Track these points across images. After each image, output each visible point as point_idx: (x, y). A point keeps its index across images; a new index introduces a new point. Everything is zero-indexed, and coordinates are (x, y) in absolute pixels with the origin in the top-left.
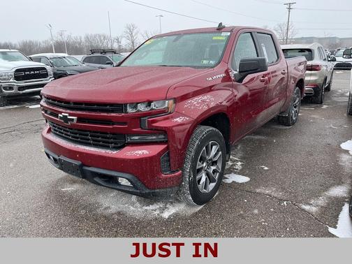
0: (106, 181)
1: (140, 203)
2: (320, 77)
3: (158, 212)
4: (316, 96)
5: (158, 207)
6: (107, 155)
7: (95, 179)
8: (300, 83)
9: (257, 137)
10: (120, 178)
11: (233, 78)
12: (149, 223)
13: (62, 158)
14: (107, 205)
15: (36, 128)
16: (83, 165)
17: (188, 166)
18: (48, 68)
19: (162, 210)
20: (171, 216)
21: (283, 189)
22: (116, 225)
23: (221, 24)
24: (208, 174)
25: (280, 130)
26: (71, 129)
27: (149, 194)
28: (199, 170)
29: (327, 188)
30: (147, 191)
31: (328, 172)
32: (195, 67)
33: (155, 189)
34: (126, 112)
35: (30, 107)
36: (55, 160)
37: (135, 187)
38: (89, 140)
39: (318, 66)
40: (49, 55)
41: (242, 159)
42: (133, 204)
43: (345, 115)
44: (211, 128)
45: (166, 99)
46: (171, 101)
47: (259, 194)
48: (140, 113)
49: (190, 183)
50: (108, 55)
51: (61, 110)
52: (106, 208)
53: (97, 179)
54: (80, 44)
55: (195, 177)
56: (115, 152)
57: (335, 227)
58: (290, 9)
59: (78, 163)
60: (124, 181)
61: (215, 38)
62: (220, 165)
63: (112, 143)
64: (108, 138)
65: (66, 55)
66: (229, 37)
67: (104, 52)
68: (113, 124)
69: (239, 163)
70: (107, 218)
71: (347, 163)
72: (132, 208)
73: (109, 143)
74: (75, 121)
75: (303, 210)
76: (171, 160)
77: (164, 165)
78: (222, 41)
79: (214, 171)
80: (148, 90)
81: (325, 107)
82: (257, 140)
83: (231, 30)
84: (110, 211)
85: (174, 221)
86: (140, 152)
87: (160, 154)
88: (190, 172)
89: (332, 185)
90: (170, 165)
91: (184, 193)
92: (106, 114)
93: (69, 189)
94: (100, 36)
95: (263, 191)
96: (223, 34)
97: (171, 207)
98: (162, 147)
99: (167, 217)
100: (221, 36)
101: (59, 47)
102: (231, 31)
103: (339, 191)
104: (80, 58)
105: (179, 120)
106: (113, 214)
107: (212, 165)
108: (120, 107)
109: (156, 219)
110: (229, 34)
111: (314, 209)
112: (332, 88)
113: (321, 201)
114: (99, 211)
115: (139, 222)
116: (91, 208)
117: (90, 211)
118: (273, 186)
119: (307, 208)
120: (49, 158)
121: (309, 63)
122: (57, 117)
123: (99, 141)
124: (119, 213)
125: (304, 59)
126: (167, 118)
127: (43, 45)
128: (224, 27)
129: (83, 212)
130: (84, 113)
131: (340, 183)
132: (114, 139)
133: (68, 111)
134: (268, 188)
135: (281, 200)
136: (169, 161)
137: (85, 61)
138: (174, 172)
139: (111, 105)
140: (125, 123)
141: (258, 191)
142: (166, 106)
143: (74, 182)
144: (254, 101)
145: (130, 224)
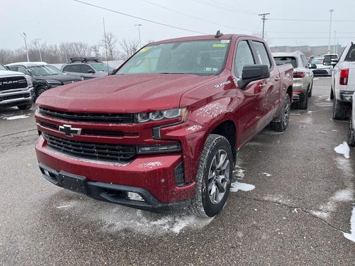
0: (112, 197)
1: (147, 218)
2: (304, 83)
3: (167, 227)
4: (301, 102)
5: (166, 221)
6: (117, 168)
7: (102, 195)
8: (290, 89)
9: (252, 144)
10: (129, 193)
11: (237, 85)
12: (160, 239)
13: (63, 173)
14: (110, 222)
15: (18, 140)
16: (88, 180)
17: (201, 177)
18: (27, 77)
19: (172, 224)
20: (182, 230)
21: (290, 196)
22: (125, 244)
23: (218, 32)
24: (217, 184)
25: (273, 135)
26: (74, 141)
27: (162, 208)
28: (210, 181)
29: (332, 193)
30: (160, 205)
31: (330, 177)
32: (198, 74)
33: (168, 203)
34: (138, 122)
35: (9, 118)
36: (52, 175)
37: (147, 201)
38: (94, 152)
39: (302, 73)
40: (25, 64)
41: (243, 166)
42: (139, 219)
43: (331, 119)
44: (220, 137)
45: (179, 107)
46: (184, 110)
47: (268, 201)
48: (152, 122)
49: (203, 194)
50: (89, 64)
51: (62, 121)
52: (110, 226)
53: (103, 195)
54: (55, 52)
55: (207, 188)
56: (125, 165)
57: (350, 233)
58: (264, 19)
59: (82, 178)
60: (133, 196)
61: (214, 46)
62: (227, 174)
63: (120, 155)
64: (117, 150)
65: (45, 64)
66: (230, 44)
67: (86, 60)
68: (123, 135)
69: (241, 171)
70: (114, 236)
71: (345, 167)
72: (138, 224)
73: (117, 155)
74: (79, 133)
75: (315, 216)
76: (186, 171)
77: (179, 177)
78: (223, 48)
79: (223, 181)
80: (160, 98)
81: (310, 112)
82: (254, 146)
83: (231, 37)
84: (114, 229)
85: (187, 236)
86: (153, 164)
87: (174, 165)
88: (202, 183)
89: (337, 189)
90: (184, 177)
91: (196, 205)
92: (115, 125)
93: (65, 206)
94: (76, 45)
95: (271, 199)
96: (223, 41)
97: (180, 221)
98: (176, 158)
99: (178, 232)
100: (221, 43)
101: (34, 56)
102: (231, 39)
103: (344, 195)
104: (60, 66)
105: (193, 129)
106: (119, 232)
107: (220, 174)
108: (129, 117)
109: (167, 235)
110: (228, 41)
111: (325, 215)
112: (313, 93)
113: (330, 206)
114: (104, 229)
115: (149, 239)
116: (93, 227)
117: (93, 230)
118: (279, 193)
119: (318, 214)
120: (44, 173)
121: (295, 70)
122: (57, 129)
123: (106, 154)
124: (126, 231)
125: (290, 66)
126: (180, 128)
127: (15, 54)
128: (222, 35)
129: (85, 232)
130: (90, 124)
131: (344, 187)
132: (124, 150)
133: (71, 122)
134: (275, 196)
135: (291, 208)
136: (183, 172)
137: (65, 69)
138: (187, 184)
139: (121, 114)
140: (137, 134)
141: (266, 198)
142: (179, 114)
143: (70, 198)
144: (251, 108)
145: (139, 242)
